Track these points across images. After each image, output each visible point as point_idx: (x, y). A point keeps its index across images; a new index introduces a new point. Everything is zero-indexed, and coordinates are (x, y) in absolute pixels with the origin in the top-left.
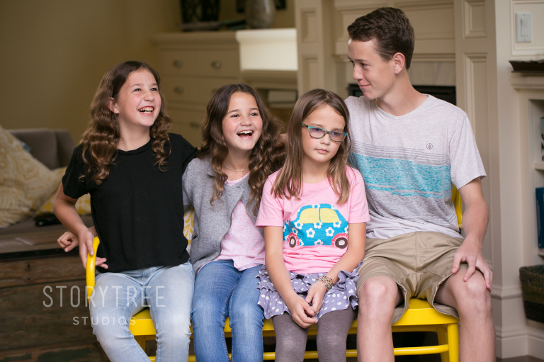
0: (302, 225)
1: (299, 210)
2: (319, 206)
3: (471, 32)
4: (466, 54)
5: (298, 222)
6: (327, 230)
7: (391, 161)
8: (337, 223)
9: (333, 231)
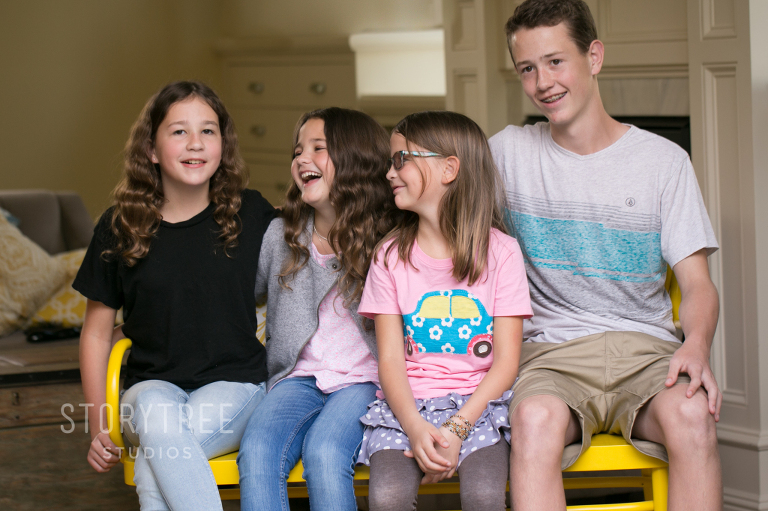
0: (423, 320)
1: (420, 299)
2: (451, 293)
3: (712, 29)
4: (704, 64)
5: (418, 315)
6: (460, 330)
7: (571, 223)
8: (476, 320)
9: (470, 331)
